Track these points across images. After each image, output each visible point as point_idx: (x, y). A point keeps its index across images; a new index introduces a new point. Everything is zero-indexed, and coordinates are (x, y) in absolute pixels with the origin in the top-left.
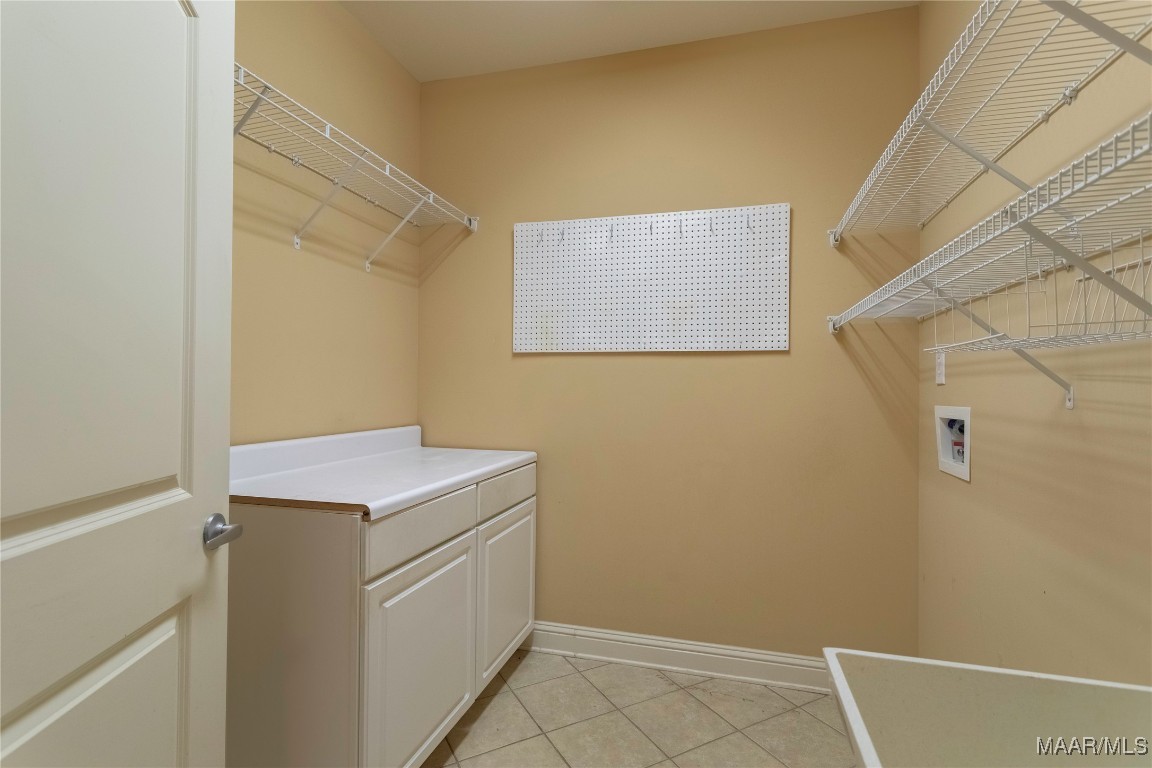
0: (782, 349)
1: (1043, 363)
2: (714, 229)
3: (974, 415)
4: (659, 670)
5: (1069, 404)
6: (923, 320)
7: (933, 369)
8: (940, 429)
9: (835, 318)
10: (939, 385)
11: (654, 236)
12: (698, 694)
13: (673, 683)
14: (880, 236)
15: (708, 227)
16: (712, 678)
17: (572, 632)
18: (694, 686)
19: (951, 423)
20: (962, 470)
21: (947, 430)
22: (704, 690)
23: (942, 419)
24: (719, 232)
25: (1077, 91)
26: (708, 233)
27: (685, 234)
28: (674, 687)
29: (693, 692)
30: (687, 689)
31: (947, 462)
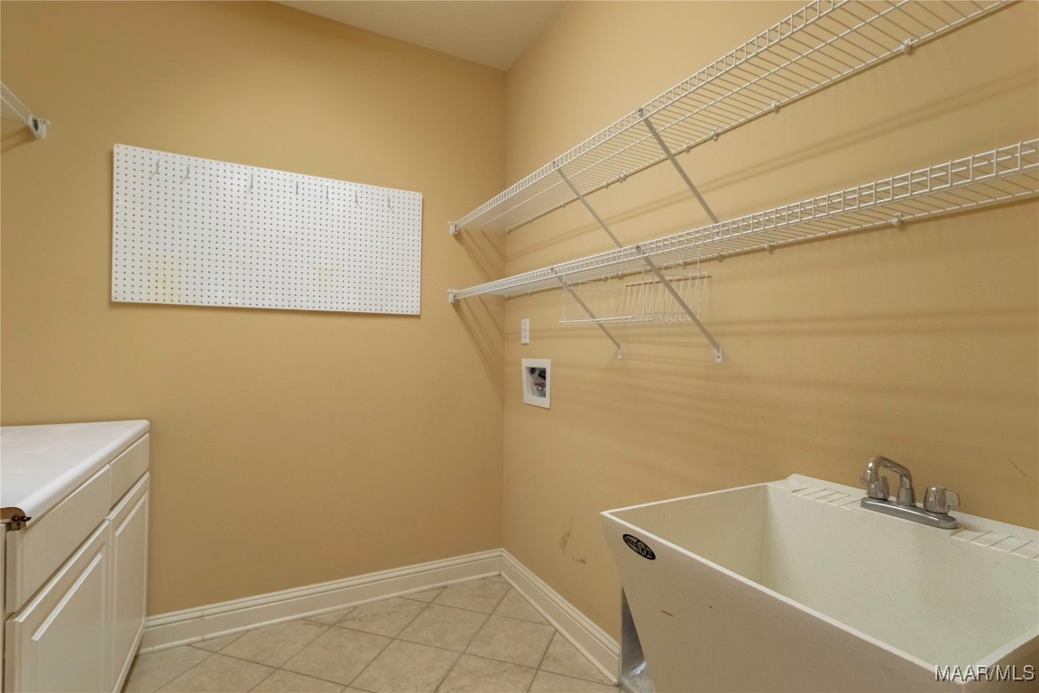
0: (415, 313)
1: (610, 332)
2: (359, 202)
3: (553, 364)
4: (304, 619)
5: (620, 357)
6: (509, 298)
7: (520, 333)
8: (525, 375)
9: (455, 291)
10: (524, 344)
11: (300, 196)
12: (349, 624)
13: (322, 624)
14: (483, 233)
15: (353, 199)
16: (355, 607)
17: (199, 614)
18: (343, 619)
19: (532, 370)
20: (545, 402)
21: (529, 375)
22: (353, 619)
23: (527, 368)
24: (364, 205)
25: (626, 177)
26: (353, 204)
27: (331, 201)
28: (325, 627)
29: (344, 624)
30: (337, 624)
31: (530, 397)
